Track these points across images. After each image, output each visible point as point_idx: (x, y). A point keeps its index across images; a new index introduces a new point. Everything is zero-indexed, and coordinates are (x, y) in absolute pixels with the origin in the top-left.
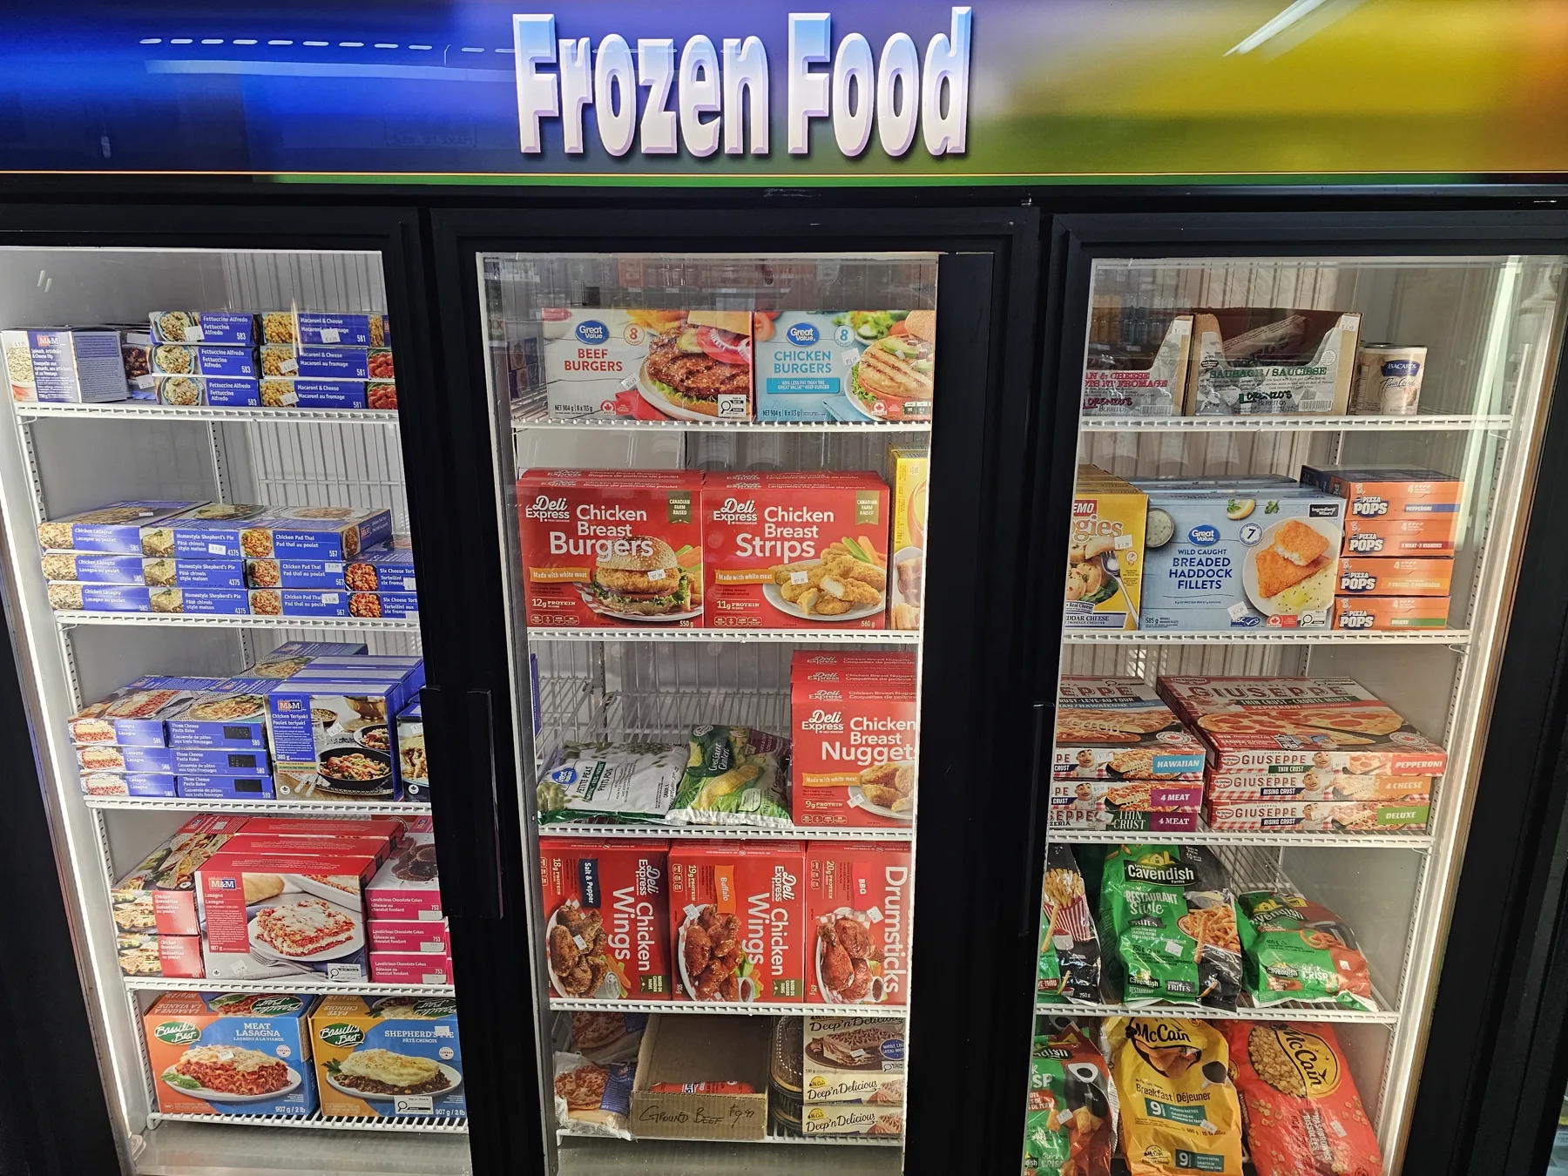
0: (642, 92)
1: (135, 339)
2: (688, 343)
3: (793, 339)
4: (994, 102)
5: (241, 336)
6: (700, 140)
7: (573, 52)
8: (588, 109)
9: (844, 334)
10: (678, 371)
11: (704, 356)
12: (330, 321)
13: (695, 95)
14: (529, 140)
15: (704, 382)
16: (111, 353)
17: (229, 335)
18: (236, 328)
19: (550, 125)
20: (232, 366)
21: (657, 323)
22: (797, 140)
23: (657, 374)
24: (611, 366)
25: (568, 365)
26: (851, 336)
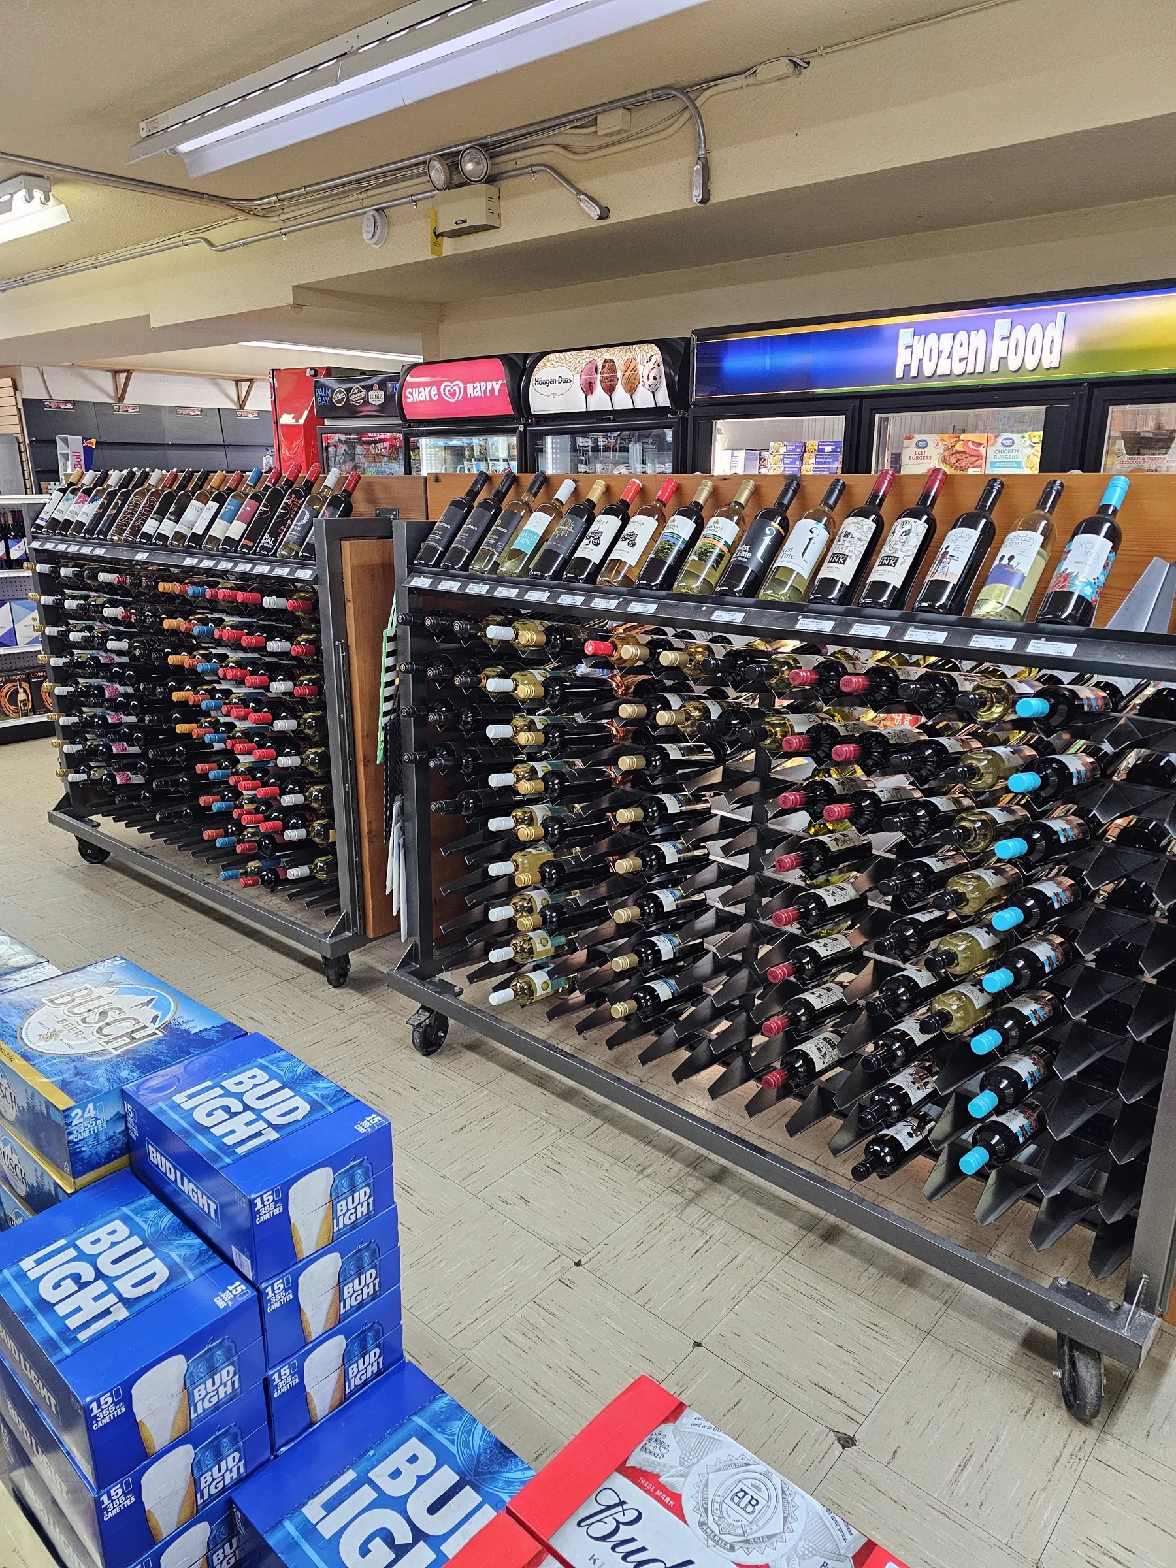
0: (940, 353)
1: (765, 454)
2: (958, 447)
3: (1003, 444)
4: (1071, 345)
5: (798, 450)
6: (958, 369)
7: (918, 343)
8: (921, 360)
9: (1025, 441)
10: (953, 459)
11: (964, 452)
12: (827, 443)
13: (959, 352)
14: (899, 373)
15: (963, 464)
16: (755, 459)
17: (794, 450)
18: (798, 447)
19: (907, 367)
20: (793, 463)
21: (949, 439)
22: (994, 366)
23: (944, 461)
24: (927, 458)
25: (910, 458)
26: (1028, 442)
